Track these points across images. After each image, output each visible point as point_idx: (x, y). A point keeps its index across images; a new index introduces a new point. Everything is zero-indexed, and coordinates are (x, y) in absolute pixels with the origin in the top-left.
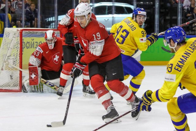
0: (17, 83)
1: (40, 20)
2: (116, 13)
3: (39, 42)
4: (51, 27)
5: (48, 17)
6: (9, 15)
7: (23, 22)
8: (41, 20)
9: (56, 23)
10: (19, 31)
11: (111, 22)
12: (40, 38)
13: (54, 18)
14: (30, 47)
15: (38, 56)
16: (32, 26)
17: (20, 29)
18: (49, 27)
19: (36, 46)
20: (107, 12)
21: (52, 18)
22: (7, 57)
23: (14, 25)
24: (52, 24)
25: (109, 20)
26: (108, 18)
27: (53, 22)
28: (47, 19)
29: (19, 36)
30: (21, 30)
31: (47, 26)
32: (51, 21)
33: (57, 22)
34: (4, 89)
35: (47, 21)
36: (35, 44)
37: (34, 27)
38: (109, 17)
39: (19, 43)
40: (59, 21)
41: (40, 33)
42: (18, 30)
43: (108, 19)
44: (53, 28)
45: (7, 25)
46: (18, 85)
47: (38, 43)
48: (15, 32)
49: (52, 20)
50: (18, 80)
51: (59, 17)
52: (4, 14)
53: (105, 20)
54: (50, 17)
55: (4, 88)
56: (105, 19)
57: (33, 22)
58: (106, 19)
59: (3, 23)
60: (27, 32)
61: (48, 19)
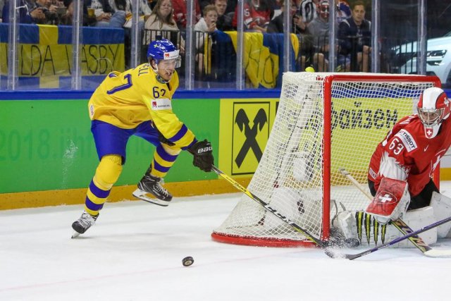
0: (315, 222)
1: (378, 51)
3: (374, 111)
4: (409, 70)
5: (400, 43)
6: (294, 36)
7: (333, 56)
8: (381, 51)
9: (422, 58)
10: (322, 81)
12: (380, 99)
13: (415, 44)
14: (351, 123)
15: (398, 153)
16: (355, 68)
17: (324, 75)
18: (403, 68)
19: (368, 121)
21: (409, 45)
22: (288, 153)
23: (307, 65)
24: (410, 61)
27: (412, 55)
28: (398, 47)
29: (322, 93)
30: (326, 78)
31: (397, 68)
32: (406, 53)
33: (426, 56)
34: (282, 240)
35: (398, 52)
36: (365, 116)
37: (362, 71)
39: (323, 114)
40: (428, 54)
41: (380, 85)
42: (319, 79)
44: (412, 73)
45: (288, 65)
46: (320, 228)
47: (374, 114)
48: (312, 83)
49: (409, 50)
50: (319, 215)
51: (429, 41)
52: (281, 34)
54: (406, 43)
55: (280, 237)
57: (359, 55)
59: (276, 58)
60: (344, 82)
61: (400, 48)
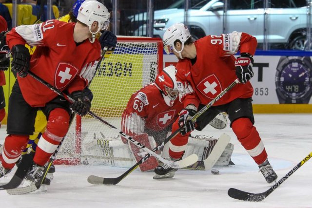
1: (118, 19)
2: (272, 7)
4: (141, 33)
5: (134, 14)
6: (55, 7)
8: (120, 19)
9: (150, 25)
11: (262, 24)
12: (121, 55)
13: (145, 14)
18: (136, 32)
19: (110, 71)
20: (252, 4)
21: (141, 15)
24: (141, 27)
25: (257, 20)
26: (255, 17)
27: (143, 22)
28: (132, 17)
31: (132, 32)
32: (139, 21)
33: (153, 23)
35: (132, 20)
36: (107, 68)
38: (258, 15)
40: (155, 22)
41: (118, 44)
43: (255, 19)
44: (143, 36)
47: (114, 66)
49: (141, 19)
51: (156, 12)
52: (45, 6)
53: (249, 19)
54: (138, 13)
56: (249, 17)
58: (252, 19)
61: (134, 18)
